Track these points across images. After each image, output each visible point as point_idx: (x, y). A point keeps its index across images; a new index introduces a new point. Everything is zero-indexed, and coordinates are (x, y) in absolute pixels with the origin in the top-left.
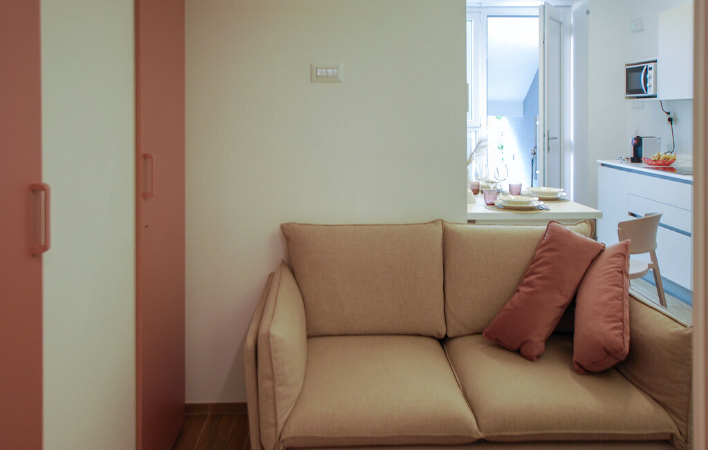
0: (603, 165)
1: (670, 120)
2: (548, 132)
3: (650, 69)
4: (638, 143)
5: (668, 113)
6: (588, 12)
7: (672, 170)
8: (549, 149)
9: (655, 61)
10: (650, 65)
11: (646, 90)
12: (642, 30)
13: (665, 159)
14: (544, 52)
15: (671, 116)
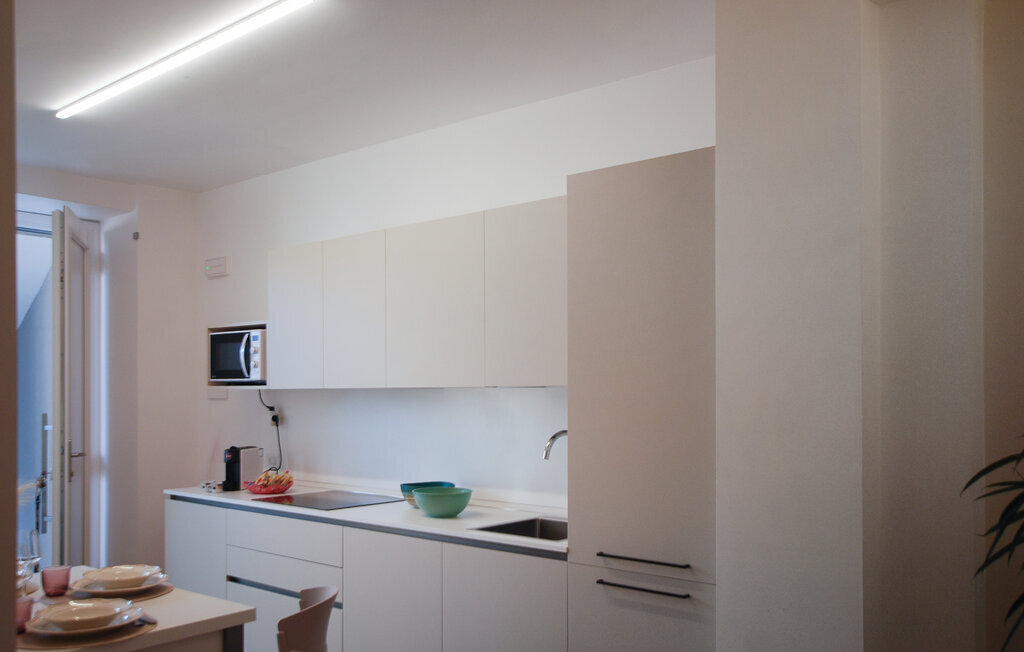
0: (174, 497)
1: (275, 419)
2: (70, 443)
3: (256, 338)
4: (233, 457)
5: (272, 409)
6: (136, 236)
7: (289, 500)
8: (71, 474)
9: (263, 327)
10: (254, 333)
11: (249, 372)
12: (224, 276)
13: (276, 481)
14: (62, 298)
15: (276, 413)
